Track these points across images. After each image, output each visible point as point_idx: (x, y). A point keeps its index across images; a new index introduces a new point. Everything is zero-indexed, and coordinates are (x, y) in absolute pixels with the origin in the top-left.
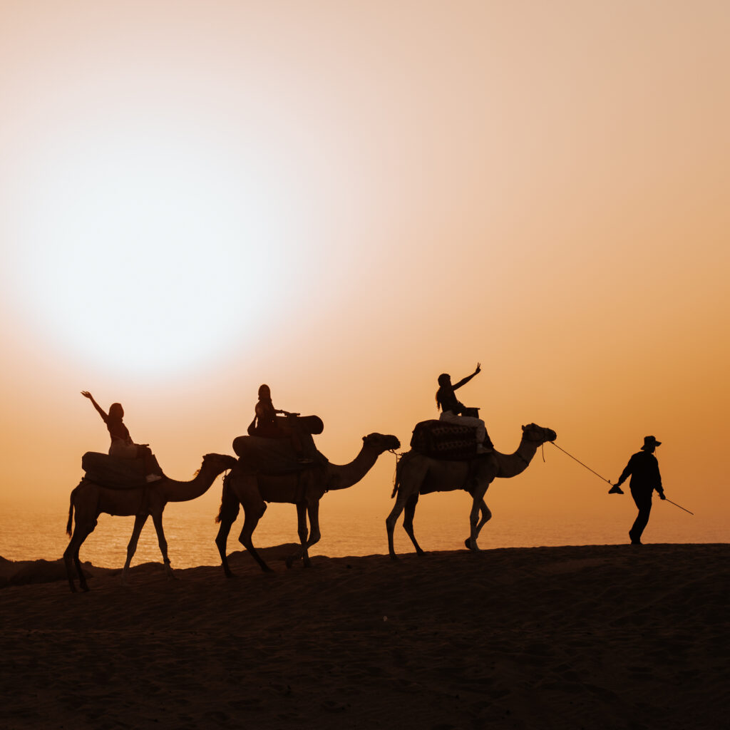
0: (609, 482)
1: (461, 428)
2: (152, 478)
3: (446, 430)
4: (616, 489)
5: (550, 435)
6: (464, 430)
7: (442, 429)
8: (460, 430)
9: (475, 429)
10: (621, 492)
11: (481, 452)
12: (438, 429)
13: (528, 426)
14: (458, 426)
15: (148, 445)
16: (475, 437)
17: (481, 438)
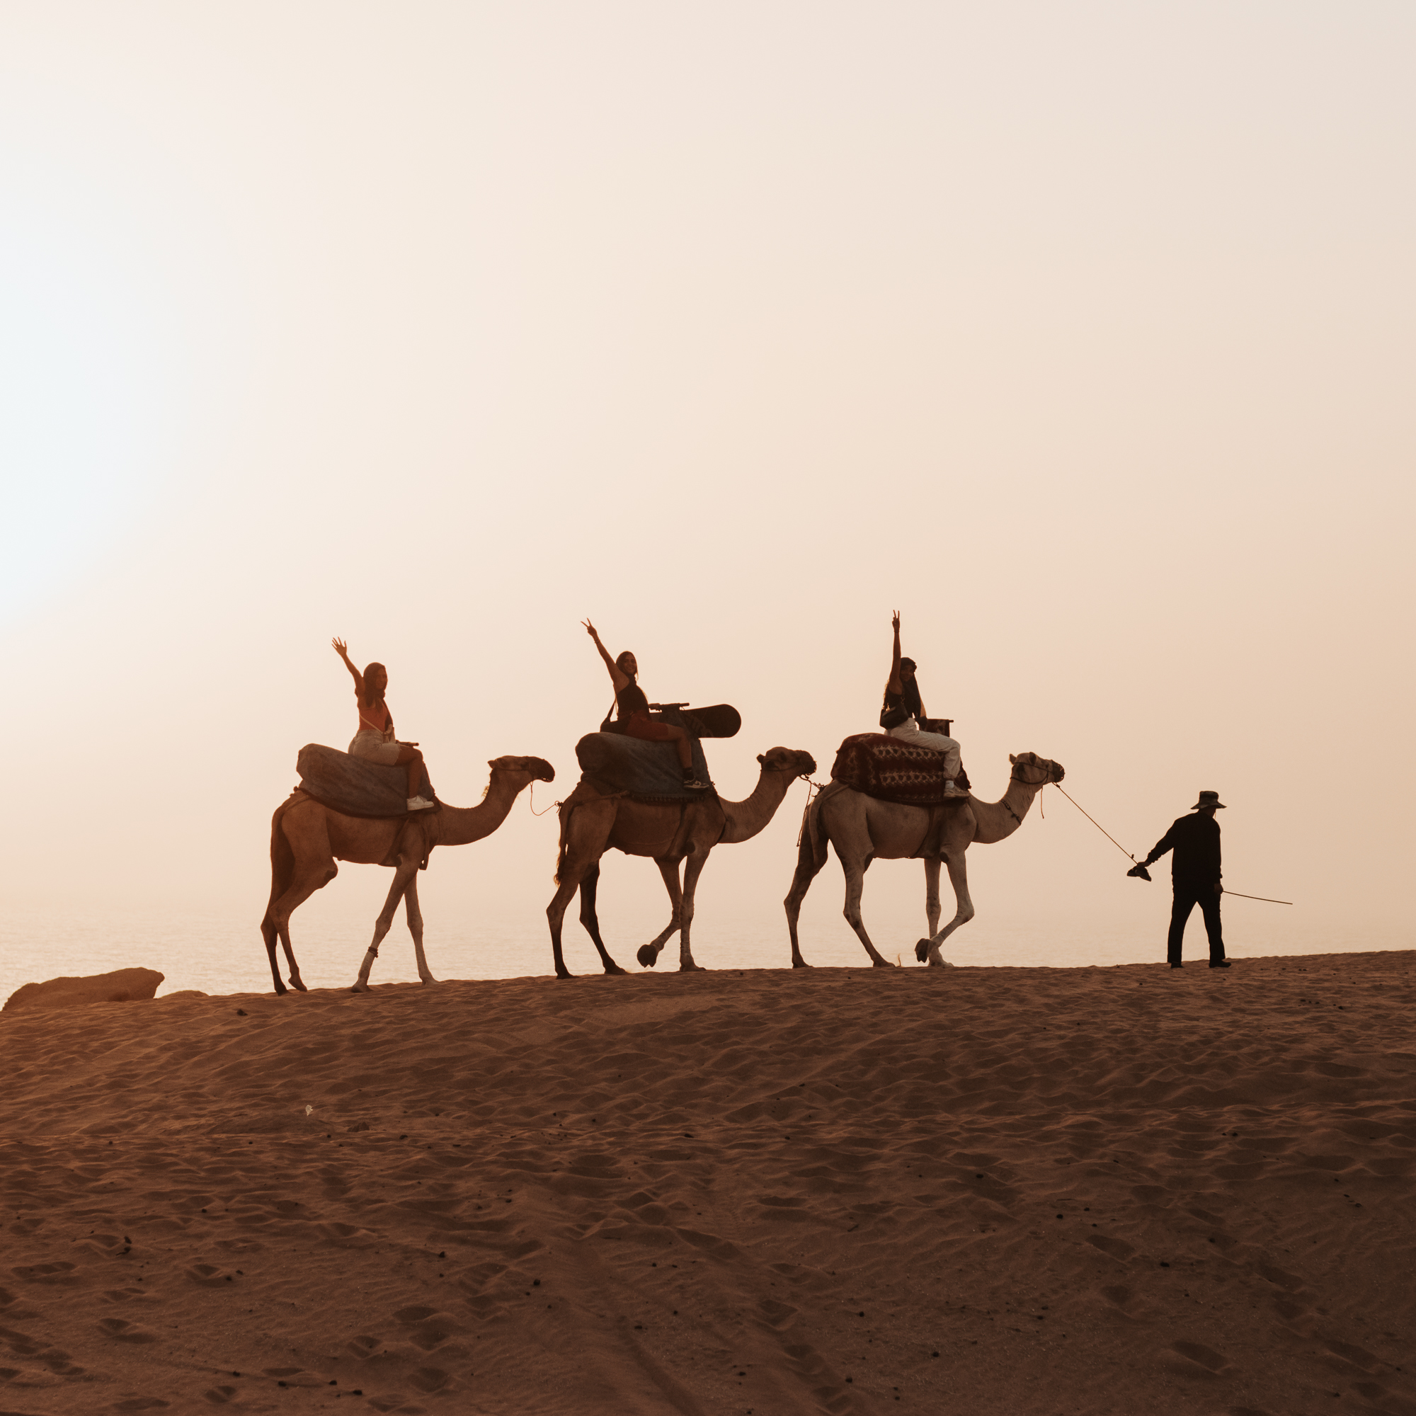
0: (1132, 857)
1: (920, 751)
2: (417, 803)
3: (895, 751)
4: (1140, 871)
5: (1055, 773)
6: (926, 754)
7: (889, 748)
8: (918, 754)
9: (943, 754)
10: (1146, 877)
11: (953, 795)
12: (882, 748)
13: (1022, 756)
14: (915, 746)
15: (417, 744)
16: (943, 769)
17: (951, 770)
